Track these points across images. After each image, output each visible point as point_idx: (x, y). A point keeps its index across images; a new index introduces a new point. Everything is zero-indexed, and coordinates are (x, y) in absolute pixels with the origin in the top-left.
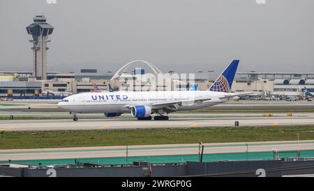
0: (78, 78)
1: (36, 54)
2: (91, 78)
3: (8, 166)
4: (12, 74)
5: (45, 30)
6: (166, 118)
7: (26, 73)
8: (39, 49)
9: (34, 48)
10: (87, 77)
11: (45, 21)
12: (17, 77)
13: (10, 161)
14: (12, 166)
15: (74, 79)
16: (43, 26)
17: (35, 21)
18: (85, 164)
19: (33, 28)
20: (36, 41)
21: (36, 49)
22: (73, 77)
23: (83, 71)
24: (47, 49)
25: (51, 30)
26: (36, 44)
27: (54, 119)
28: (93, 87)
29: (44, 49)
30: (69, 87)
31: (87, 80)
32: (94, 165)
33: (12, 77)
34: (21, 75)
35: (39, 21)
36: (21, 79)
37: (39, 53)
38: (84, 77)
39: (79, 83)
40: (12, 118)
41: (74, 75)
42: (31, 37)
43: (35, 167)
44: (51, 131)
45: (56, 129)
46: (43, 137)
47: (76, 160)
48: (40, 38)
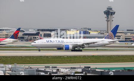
0: (126, 33)
1: (108, 23)
2: (131, 33)
3: (95, 70)
4: (97, 31)
5: (112, 13)
6: (81, 51)
7: (104, 31)
8: (109, 21)
9: (107, 20)
10: (129, 33)
11: (112, 9)
12: (100, 32)
13: (96, 68)
14: (97, 70)
15: (124, 34)
16: (111, 11)
17: (107, 9)
18: (128, 70)
19: (107, 12)
20: (108, 17)
21: (108, 21)
22: (123, 33)
23: (128, 30)
24: (112, 21)
25: (114, 13)
26: (108, 18)
27: (115, 50)
28: (132, 37)
29: (111, 21)
30: (122, 37)
31: (129, 34)
32: (132, 70)
33: (97, 32)
34: (101, 32)
35: (109, 9)
36: (101, 34)
37: (109, 23)
38: (128, 33)
39: (126, 36)
40: (97, 50)
41: (124, 32)
42: (106, 16)
43: (107, 71)
44: (114, 56)
45: (116, 55)
46: (110, 58)
47: (124, 68)
48: (110, 16)
